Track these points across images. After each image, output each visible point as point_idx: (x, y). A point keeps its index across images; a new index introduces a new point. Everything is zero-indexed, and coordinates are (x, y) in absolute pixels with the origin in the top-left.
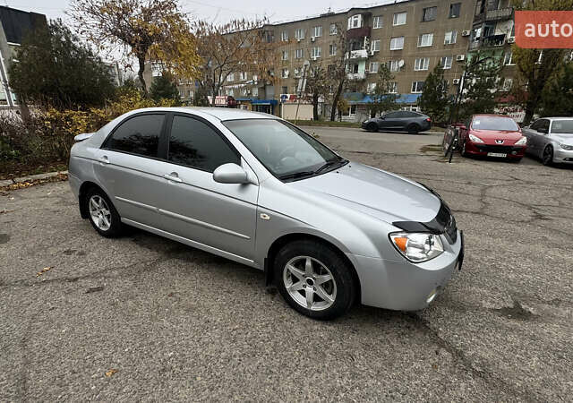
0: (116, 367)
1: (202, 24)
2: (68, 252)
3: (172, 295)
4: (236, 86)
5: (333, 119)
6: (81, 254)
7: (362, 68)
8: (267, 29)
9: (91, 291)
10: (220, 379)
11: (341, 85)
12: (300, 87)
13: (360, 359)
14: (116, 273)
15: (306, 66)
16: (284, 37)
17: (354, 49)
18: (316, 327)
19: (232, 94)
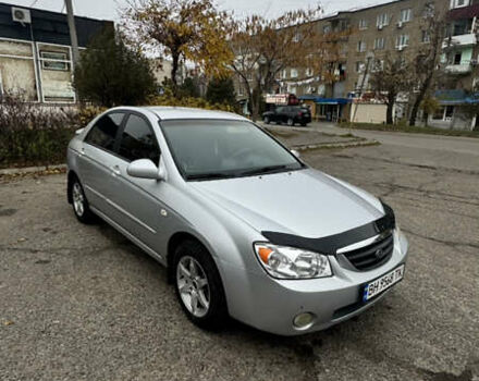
0: (14, 320)
1: (255, 18)
2: (45, 230)
3: (95, 278)
4: (300, 83)
5: (412, 123)
6: (55, 233)
7: (466, 59)
8: (342, 16)
9: (40, 262)
10: (77, 350)
11: (427, 80)
12: (360, 84)
13: (210, 371)
14: (68, 252)
15: (369, 58)
16: (363, 26)
17: (455, 35)
18: (194, 333)
19: (294, 91)
